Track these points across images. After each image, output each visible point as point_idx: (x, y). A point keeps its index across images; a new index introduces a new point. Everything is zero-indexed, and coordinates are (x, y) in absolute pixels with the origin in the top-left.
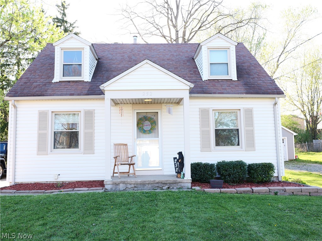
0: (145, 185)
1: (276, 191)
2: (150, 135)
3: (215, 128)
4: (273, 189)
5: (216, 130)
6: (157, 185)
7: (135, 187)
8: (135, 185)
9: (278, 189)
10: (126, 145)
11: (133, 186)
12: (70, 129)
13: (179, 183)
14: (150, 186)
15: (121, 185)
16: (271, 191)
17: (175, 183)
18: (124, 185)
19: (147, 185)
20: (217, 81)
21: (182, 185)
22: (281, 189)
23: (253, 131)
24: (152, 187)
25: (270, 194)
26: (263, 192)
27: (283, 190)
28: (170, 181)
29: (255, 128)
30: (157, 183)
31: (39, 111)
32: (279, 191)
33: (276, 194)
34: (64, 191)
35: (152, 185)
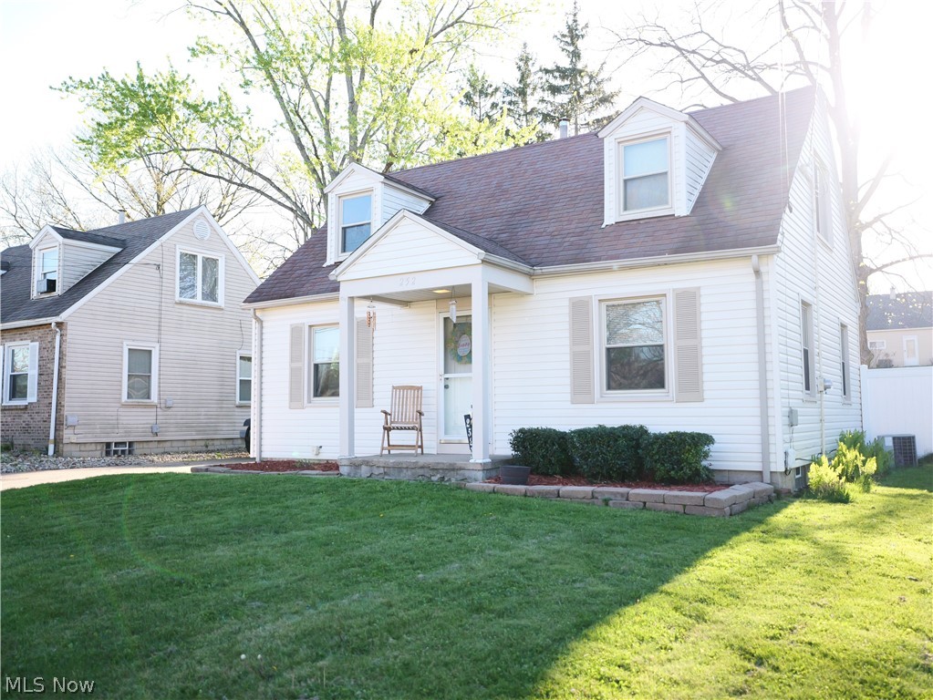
0: (402, 471)
1: (607, 496)
3: (605, 345)
4: (600, 492)
5: (608, 350)
6: (421, 472)
7: (385, 473)
8: (386, 470)
9: (612, 493)
10: (419, 388)
11: (382, 470)
13: (461, 469)
14: (409, 473)
15: (364, 468)
16: (596, 495)
17: (453, 470)
18: (369, 468)
20: (635, 222)
21: (467, 474)
22: (618, 493)
24: (413, 474)
25: (594, 504)
26: (579, 496)
27: (622, 495)
28: (443, 464)
30: (422, 467)
32: (612, 497)
33: (606, 502)
35: (413, 471)
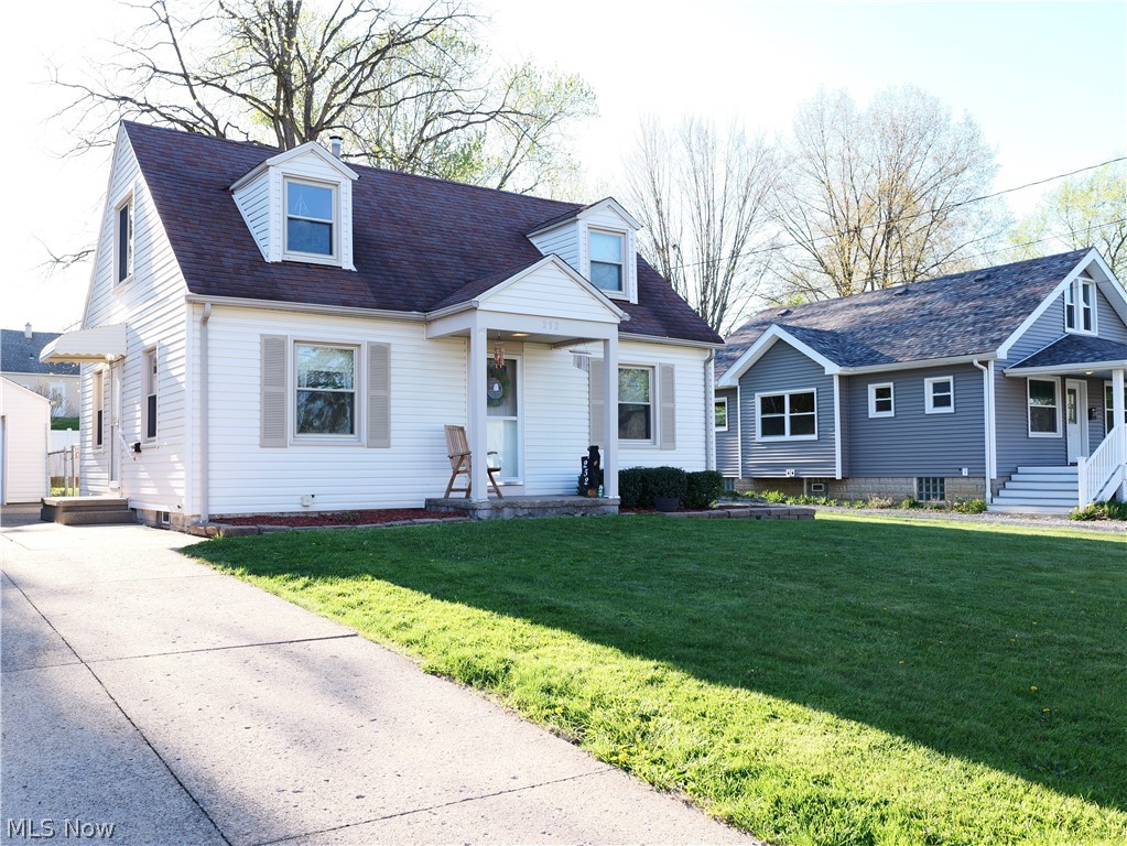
2: (498, 408)
5: (620, 405)
6: (566, 510)
7: (530, 514)
8: (530, 511)
10: (462, 429)
11: (526, 511)
12: (313, 387)
14: (554, 512)
15: (506, 510)
17: (594, 506)
18: (512, 510)
19: (550, 511)
21: (606, 508)
23: (673, 410)
29: (677, 406)
30: (567, 506)
31: (262, 335)
34: (398, 525)
35: (559, 509)
